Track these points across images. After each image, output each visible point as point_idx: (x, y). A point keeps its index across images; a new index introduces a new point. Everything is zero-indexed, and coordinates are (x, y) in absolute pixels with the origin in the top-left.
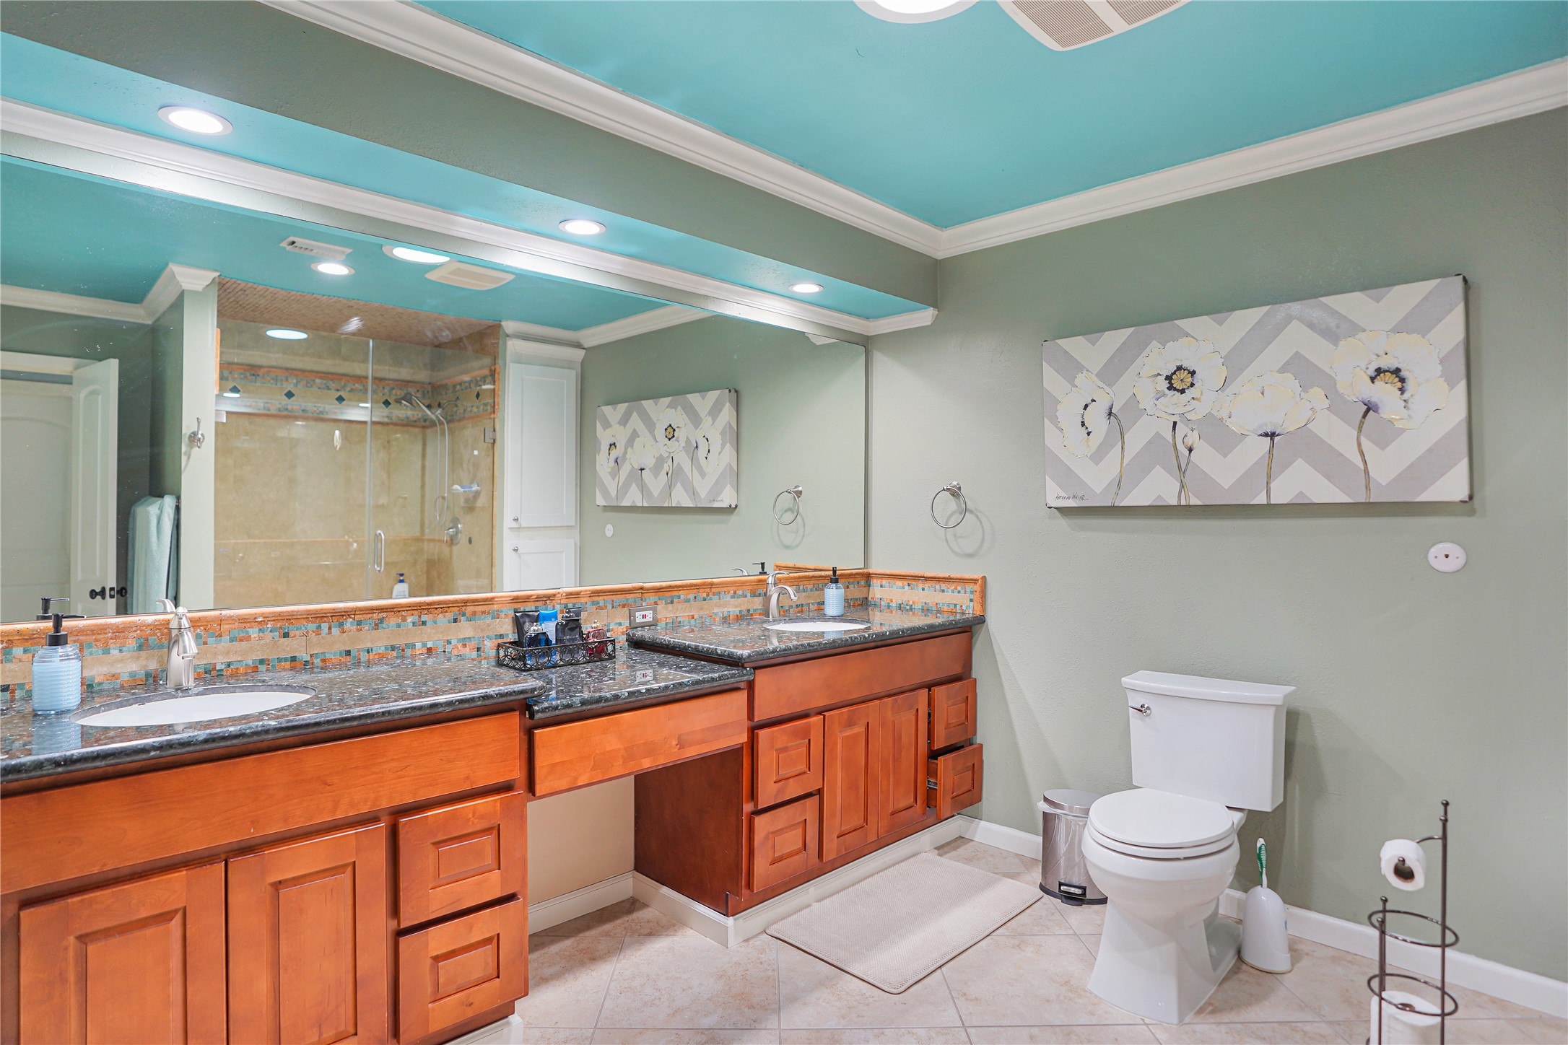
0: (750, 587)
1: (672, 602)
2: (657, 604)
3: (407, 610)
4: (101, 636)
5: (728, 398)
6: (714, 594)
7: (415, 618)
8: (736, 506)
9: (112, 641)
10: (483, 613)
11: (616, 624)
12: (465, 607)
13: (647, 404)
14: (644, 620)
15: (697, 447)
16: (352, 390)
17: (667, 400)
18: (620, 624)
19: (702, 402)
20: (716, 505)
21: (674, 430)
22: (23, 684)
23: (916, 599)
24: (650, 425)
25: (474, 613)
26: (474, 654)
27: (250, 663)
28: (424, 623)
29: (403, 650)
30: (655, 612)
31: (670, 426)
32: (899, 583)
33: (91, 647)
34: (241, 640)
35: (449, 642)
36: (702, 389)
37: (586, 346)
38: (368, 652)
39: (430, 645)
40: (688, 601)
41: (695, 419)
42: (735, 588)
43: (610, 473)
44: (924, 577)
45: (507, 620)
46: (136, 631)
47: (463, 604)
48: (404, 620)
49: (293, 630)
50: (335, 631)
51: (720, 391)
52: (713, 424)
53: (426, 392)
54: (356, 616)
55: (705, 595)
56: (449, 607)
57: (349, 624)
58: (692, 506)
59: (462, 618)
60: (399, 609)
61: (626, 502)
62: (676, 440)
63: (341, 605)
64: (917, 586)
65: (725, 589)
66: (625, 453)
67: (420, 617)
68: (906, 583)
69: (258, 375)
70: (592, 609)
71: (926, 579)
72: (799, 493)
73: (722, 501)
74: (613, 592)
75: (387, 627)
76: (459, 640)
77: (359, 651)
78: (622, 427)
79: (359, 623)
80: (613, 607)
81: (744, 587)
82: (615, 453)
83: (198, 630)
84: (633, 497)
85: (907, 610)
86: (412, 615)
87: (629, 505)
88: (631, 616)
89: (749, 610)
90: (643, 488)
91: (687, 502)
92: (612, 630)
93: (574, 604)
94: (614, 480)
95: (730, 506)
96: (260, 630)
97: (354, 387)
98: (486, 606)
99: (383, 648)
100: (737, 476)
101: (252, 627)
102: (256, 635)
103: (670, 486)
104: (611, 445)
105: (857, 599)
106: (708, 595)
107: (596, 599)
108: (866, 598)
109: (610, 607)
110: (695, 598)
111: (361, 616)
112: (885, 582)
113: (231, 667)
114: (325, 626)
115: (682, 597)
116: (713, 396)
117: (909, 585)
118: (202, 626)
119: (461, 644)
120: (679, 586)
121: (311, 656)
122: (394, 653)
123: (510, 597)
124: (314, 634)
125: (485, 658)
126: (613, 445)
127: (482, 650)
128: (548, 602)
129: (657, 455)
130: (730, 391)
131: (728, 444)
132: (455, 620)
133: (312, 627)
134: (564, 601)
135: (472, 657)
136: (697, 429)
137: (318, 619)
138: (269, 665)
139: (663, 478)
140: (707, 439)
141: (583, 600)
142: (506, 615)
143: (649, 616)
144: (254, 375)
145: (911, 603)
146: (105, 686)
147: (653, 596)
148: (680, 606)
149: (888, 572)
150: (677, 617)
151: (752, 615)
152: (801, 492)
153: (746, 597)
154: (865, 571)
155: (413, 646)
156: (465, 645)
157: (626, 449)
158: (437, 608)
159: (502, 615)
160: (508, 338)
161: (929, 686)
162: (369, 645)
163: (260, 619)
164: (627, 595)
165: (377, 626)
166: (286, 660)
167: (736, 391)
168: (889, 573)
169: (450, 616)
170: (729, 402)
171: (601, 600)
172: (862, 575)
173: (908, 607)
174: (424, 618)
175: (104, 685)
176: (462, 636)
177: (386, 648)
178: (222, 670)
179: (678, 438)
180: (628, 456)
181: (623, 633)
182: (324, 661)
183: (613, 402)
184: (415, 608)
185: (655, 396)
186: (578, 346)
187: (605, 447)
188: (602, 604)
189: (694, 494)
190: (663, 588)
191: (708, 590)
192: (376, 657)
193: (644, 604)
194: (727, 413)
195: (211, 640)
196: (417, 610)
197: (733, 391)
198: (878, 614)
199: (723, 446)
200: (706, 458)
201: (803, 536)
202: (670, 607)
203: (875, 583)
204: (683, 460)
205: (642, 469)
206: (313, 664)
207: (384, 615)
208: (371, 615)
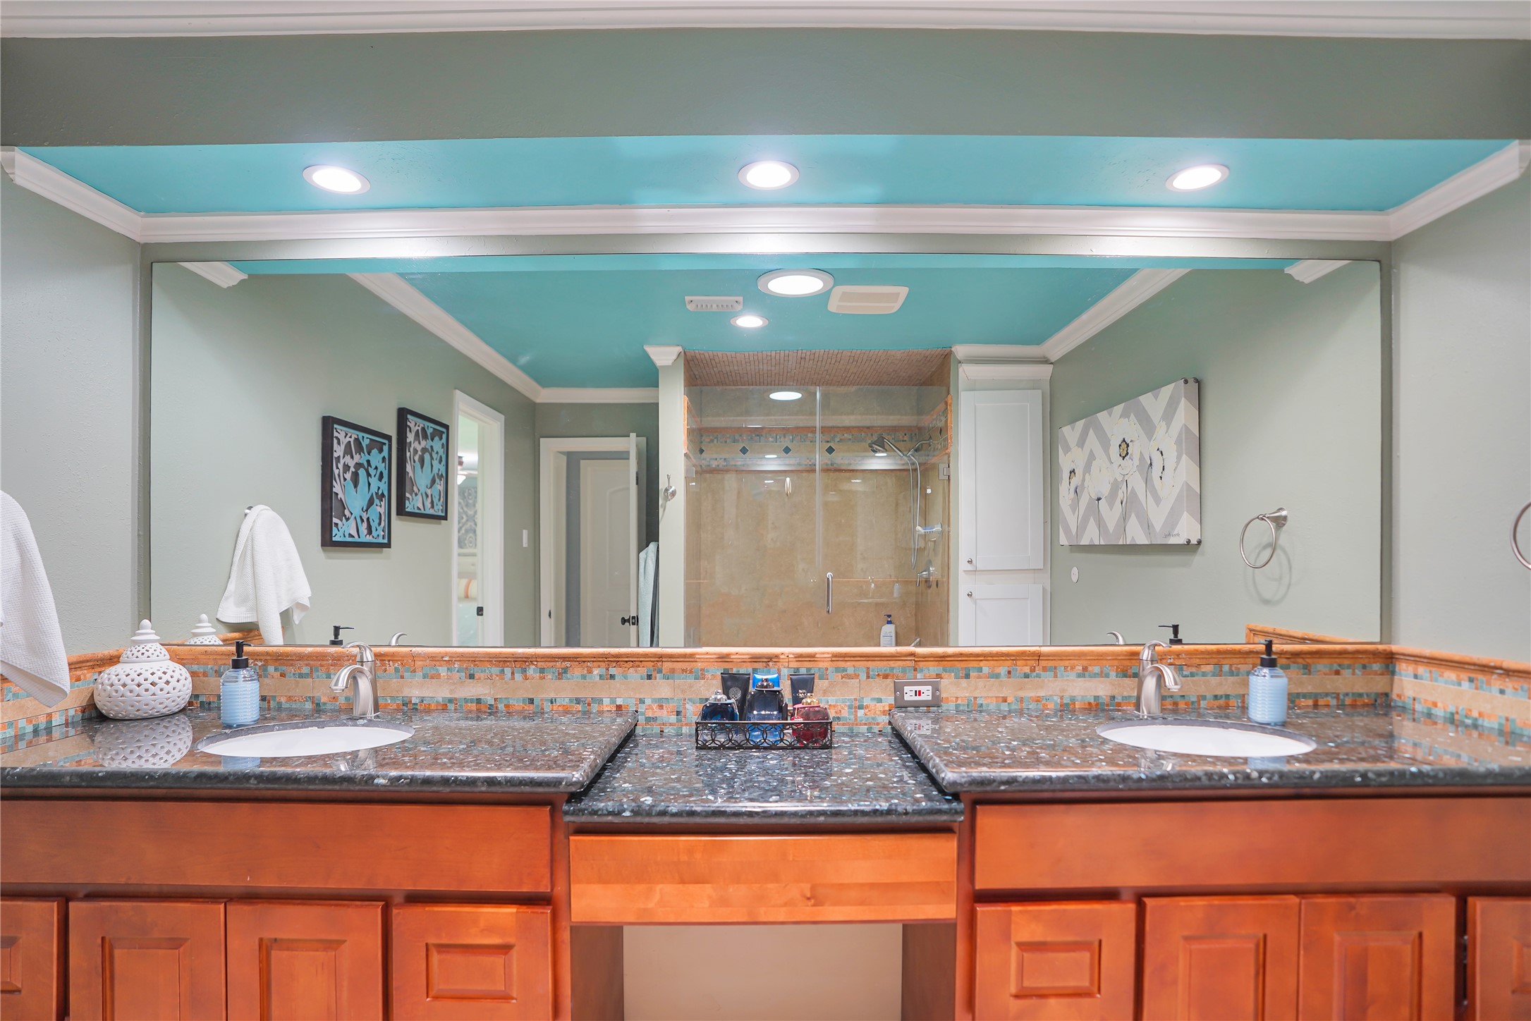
0: (1116, 663)
1: (967, 676)
2: (941, 678)
3: (593, 661)
4: (325, 662)
5: (1183, 391)
6: (1045, 669)
7: (603, 671)
8: (1199, 542)
9: (332, 667)
10: (684, 671)
11: (873, 699)
12: (661, 663)
13: (1102, 416)
14: (918, 698)
15: (1151, 464)
16: (841, 440)
17: (1119, 409)
18: (880, 700)
19: (1153, 403)
20: (1172, 541)
21: (1128, 446)
22: (275, 697)
23: (1486, 708)
24: (1105, 442)
25: (673, 671)
26: (673, 718)
27: (441, 700)
28: (612, 677)
29: (589, 705)
30: (936, 689)
31: (1124, 440)
32: (1451, 675)
33: (318, 671)
34: (432, 678)
35: (642, 701)
36: (1154, 387)
37: (1053, 360)
38: (552, 703)
39: (619, 702)
40: (997, 676)
41: (1148, 427)
42: (1085, 663)
43: (1070, 505)
44: (1501, 668)
45: (714, 682)
46: (349, 660)
47: (657, 659)
48: (590, 672)
49: (478, 672)
50: (518, 676)
51: (1173, 384)
52: (1167, 432)
53: (913, 435)
54: (539, 664)
55: (1027, 670)
56: (641, 661)
57: (531, 671)
58: (1148, 543)
59: (658, 675)
60: (584, 660)
61: (1085, 541)
62: (1130, 458)
63: (520, 650)
64: (1489, 683)
65: (1067, 663)
66: (1084, 480)
67: (607, 669)
68: (1464, 676)
69: (762, 435)
70: (834, 677)
71: (1509, 673)
72: (1280, 522)
73: (1178, 535)
74: (869, 657)
75: (571, 677)
76: (654, 700)
77: (542, 700)
78: (1080, 449)
79: (542, 671)
80: (868, 677)
81: (1104, 662)
82: (1076, 481)
83: (397, 664)
84: (1091, 536)
85: (1467, 726)
86: (599, 667)
87: (1087, 544)
88: (898, 689)
89: (1114, 697)
90: (1100, 523)
91: (1141, 540)
92: (867, 707)
93: (809, 669)
94: (1074, 514)
95: (1189, 542)
96: (448, 669)
97: (843, 437)
98: (687, 664)
99: (567, 700)
100: (1199, 502)
101: (441, 666)
102: (445, 674)
103: (1125, 518)
104: (1071, 472)
105: (1360, 695)
106: (1033, 670)
107: (842, 664)
108: (1387, 695)
109: (863, 676)
110: (1009, 672)
111: (543, 663)
112: (1422, 670)
113: (424, 702)
114: (508, 671)
115: (986, 670)
116: (1167, 391)
117: (1471, 680)
118: (399, 660)
119: (656, 705)
120: (978, 655)
121: (496, 700)
122: (580, 707)
123: (715, 654)
124: (498, 678)
125: (686, 725)
126: (1073, 472)
127: (682, 714)
128: (771, 664)
129: (1112, 481)
130: (1186, 382)
131: (1184, 455)
132: (649, 677)
133: (495, 670)
134: (794, 665)
135: (671, 721)
136: (1150, 440)
137: (502, 663)
138: (457, 704)
139: (1118, 508)
140: (1161, 452)
141: (821, 665)
142: (714, 677)
143: (926, 693)
144: (758, 436)
145: (1475, 714)
146: (328, 707)
147: (934, 666)
148: (981, 683)
149: (1427, 651)
150: (975, 698)
151: (1119, 704)
152: (1285, 518)
153: (1107, 676)
154: (1381, 647)
155: (600, 701)
156: (661, 707)
157: (1084, 476)
158: (627, 662)
159: (709, 675)
160: (959, 365)
161: (1463, 894)
162: (552, 695)
163: (447, 659)
164: (890, 662)
165: (560, 676)
166: (472, 701)
167: (1197, 381)
168: (1428, 655)
169: (643, 671)
170: (1185, 397)
171: (850, 667)
172: (1375, 655)
173: (1469, 722)
174: (612, 671)
175: (327, 705)
176: (658, 696)
177: (571, 700)
178: (417, 704)
179: (1131, 454)
180: (1086, 485)
181: (884, 713)
182: (507, 706)
183: (1073, 421)
184: (601, 660)
185: (1108, 406)
186: (1046, 361)
187: (1066, 475)
188: (850, 671)
189: (1148, 527)
190: (949, 656)
191: (1034, 663)
192: (560, 709)
193: (919, 676)
194: (1185, 414)
195: (407, 675)
196: (604, 661)
197: (1191, 381)
198: (1408, 724)
199: (1179, 458)
200: (1161, 477)
201: (1289, 585)
202: (964, 682)
203: (1405, 672)
204: (1137, 483)
205: (1099, 499)
206: (497, 707)
207: (568, 664)
208: (554, 663)
